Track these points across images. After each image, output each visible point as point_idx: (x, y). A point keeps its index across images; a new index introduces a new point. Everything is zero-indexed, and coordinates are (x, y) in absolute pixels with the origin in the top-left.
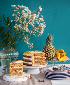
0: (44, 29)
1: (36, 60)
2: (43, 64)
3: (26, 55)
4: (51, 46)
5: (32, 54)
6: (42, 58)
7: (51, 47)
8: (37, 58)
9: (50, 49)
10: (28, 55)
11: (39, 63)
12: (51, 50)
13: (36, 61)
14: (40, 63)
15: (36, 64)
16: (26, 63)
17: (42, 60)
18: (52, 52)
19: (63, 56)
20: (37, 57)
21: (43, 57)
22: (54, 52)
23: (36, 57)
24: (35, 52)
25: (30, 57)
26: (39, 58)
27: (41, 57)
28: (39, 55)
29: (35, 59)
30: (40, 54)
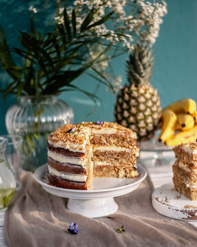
0: (161, 21)
1: (102, 160)
2: (128, 175)
3: (59, 146)
4: (142, 91)
5: (85, 142)
6: (122, 154)
7: (142, 95)
8: (104, 154)
9: (137, 101)
10: (68, 147)
11: (113, 173)
12: (142, 107)
13: (100, 164)
14: (117, 173)
15: (101, 176)
16: (63, 176)
17: (124, 161)
18: (143, 112)
19: (184, 129)
20: (102, 149)
21: (127, 150)
22: (153, 112)
23: (98, 148)
24: (95, 131)
25: (79, 155)
26: (112, 154)
27: (119, 149)
28: (112, 141)
29: (97, 156)
30: (115, 136)
